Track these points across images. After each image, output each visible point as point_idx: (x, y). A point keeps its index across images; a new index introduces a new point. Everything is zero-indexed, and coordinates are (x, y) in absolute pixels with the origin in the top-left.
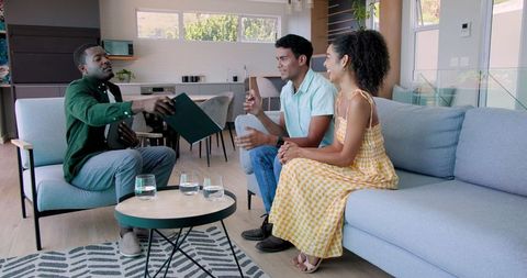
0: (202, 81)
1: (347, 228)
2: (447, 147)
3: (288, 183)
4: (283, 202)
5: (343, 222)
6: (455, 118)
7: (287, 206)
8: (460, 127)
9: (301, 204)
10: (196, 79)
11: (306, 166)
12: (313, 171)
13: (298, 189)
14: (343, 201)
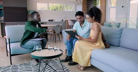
0: (54, 21)
1: (92, 59)
2: (118, 38)
8: (121, 33)
9: (80, 53)
10: (52, 20)
11: (81, 43)
12: (83, 44)
13: (79, 49)
14: (91, 52)
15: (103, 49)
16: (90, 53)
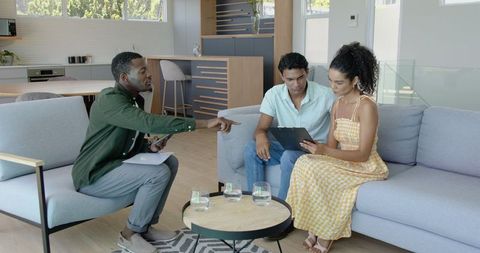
0: (89, 63)
2: (411, 139)
3: (306, 182)
4: (303, 198)
5: (355, 209)
6: (416, 115)
7: (307, 201)
8: (420, 123)
9: (320, 198)
10: (83, 60)
11: (321, 166)
12: (328, 170)
13: (317, 187)
14: (355, 192)
15: (385, 179)
16: (354, 197)
